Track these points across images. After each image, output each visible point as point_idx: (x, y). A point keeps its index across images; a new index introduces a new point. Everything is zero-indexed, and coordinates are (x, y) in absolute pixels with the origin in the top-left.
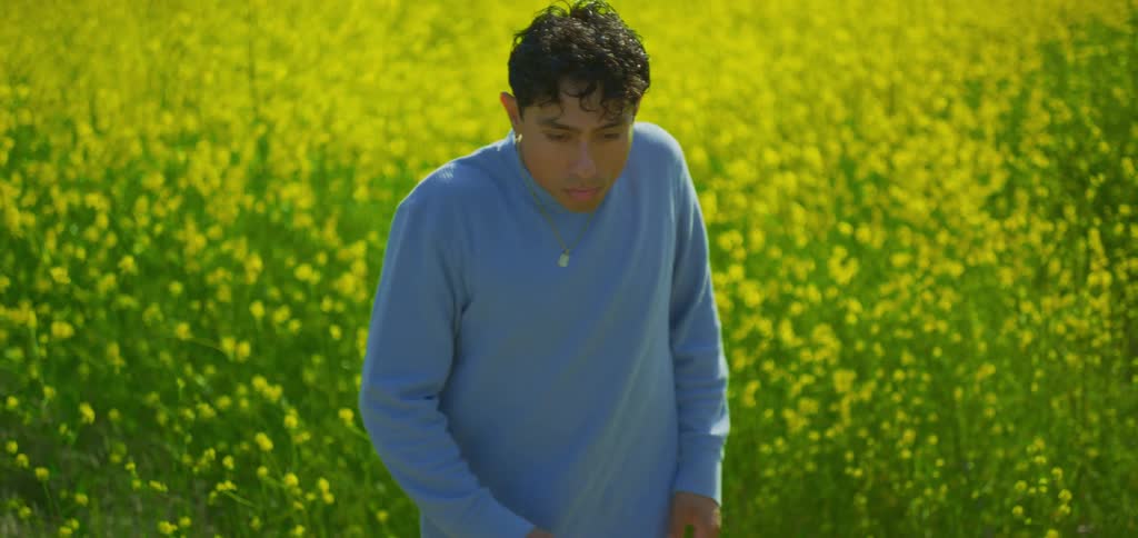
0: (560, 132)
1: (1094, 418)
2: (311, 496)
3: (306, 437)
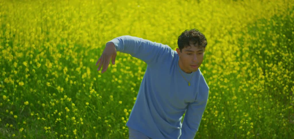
1: (260, 108)
2: (78, 122)
3: (76, 110)
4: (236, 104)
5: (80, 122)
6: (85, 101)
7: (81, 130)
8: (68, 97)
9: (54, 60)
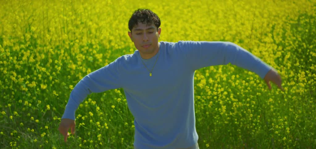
0: (139, 32)
1: (300, 112)
2: (103, 127)
3: (102, 113)
4: (272, 106)
5: (105, 126)
6: (111, 104)
7: (107, 135)
8: (92, 100)
9: (77, 61)
